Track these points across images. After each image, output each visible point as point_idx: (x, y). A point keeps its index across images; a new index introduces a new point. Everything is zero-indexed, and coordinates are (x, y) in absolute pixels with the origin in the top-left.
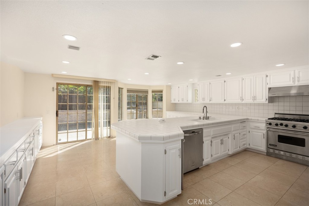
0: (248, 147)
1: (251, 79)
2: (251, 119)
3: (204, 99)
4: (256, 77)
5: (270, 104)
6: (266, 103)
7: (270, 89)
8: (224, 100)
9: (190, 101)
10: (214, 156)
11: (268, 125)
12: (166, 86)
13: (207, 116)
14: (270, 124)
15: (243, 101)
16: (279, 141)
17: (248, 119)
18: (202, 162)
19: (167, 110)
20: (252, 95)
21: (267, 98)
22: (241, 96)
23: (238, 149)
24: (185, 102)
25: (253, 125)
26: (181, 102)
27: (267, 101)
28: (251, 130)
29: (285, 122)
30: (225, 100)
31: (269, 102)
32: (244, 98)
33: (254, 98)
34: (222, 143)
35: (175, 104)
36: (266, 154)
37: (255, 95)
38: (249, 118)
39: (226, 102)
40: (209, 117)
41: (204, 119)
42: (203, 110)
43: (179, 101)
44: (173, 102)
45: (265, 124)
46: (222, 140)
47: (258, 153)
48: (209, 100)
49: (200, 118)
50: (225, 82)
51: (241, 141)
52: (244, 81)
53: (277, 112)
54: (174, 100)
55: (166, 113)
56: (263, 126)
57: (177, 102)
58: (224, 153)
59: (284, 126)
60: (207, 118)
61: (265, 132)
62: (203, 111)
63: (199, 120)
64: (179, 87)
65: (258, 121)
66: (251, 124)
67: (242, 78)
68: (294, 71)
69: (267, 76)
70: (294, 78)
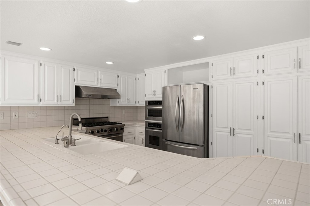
4: (61, 67)
15: (41, 103)
21: (74, 99)
37: (60, 94)
52: (41, 68)
67: (39, 61)
68: (98, 71)
69: (74, 70)
70: (98, 79)
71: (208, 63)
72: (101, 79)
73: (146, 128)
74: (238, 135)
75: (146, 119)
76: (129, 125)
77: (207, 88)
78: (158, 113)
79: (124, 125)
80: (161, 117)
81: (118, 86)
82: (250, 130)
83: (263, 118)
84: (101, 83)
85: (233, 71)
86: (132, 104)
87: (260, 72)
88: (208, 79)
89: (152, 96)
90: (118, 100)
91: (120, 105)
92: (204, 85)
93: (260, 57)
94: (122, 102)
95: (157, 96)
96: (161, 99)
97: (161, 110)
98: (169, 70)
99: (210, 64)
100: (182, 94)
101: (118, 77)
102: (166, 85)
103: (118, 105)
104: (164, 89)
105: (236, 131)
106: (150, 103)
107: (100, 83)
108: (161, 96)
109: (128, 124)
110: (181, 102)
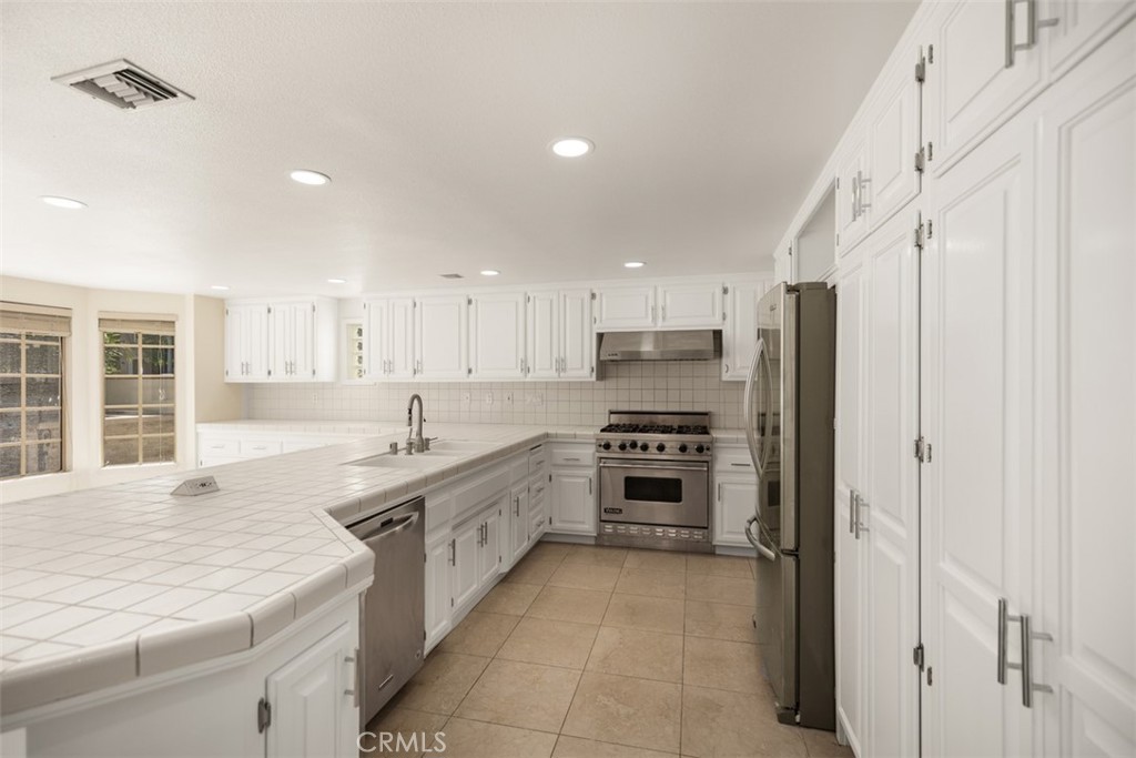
0: (546, 528)
1: (551, 301)
2: (556, 435)
3: (389, 367)
4: (565, 296)
5: (601, 384)
6: (590, 380)
7: (601, 336)
8: (465, 371)
9: (326, 373)
10: (459, 601)
11: (602, 449)
12: (198, 297)
13: (424, 437)
14: (607, 446)
15: (530, 375)
16: (628, 496)
17: (547, 435)
18: (419, 651)
19: (204, 417)
20: (555, 355)
21: (594, 365)
22: (521, 355)
23: (526, 546)
24: (302, 376)
25: (561, 453)
26: (280, 376)
27: (594, 374)
28: (554, 472)
29: (640, 437)
30: (470, 371)
31: (598, 378)
32: (530, 365)
33: (561, 365)
34: (483, 540)
35: (248, 390)
36: (593, 542)
37: (562, 355)
38: (550, 432)
39: (473, 378)
40: (428, 440)
41: (413, 451)
42: (410, 413)
43: (269, 373)
44: (236, 376)
45: (594, 446)
46: (483, 529)
47: (574, 544)
48: (411, 371)
49: (394, 448)
50: (470, 302)
51: (532, 514)
52: (530, 305)
53: (614, 409)
54: (246, 368)
55: (197, 434)
56: (588, 454)
57: (258, 376)
58: (489, 573)
59: (638, 450)
60: (423, 445)
61: (592, 472)
62: (410, 418)
63: (389, 456)
64: (269, 311)
65: (572, 441)
66: (555, 451)
67: (526, 294)
68: (656, 288)
69: (593, 296)
70: (654, 309)
72: (665, 308)
81: (724, 319)
84: (664, 318)
91: (731, 376)
101: (725, 291)
107: (661, 319)
109: (735, 436)
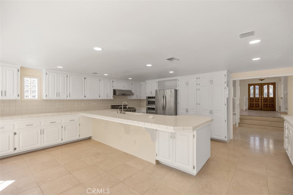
1: (105, 81)
6: (112, 99)
15: (100, 98)
21: (113, 96)
30: (85, 96)
32: (100, 95)
37: (107, 94)
52: (100, 82)
67: (99, 79)
68: (123, 82)
69: (113, 82)
71: (177, 79)
72: (124, 86)
73: (147, 110)
74: (190, 112)
75: (147, 106)
76: (138, 109)
77: (176, 91)
78: (153, 103)
79: (136, 109)
80: (155, 104)
81: (132, 89)
82: (194, 109)
83: (199, 104)
85: (187, 84)
86: (139, 98)
87: (198, 84)
88: (177, 87)
89: (150, 94)
90: (132, 96)
92: (175, 90)
93: (198, 78)
94: (134, 97)
95: (153, 94)
96: (155, 96)
97: (155, 101)
98: (158, 81)
99: (178, 80)
100: (165, 93)
101: (132, 84)
102: (157, 89)
103: (132, 99)
104: (156, 91)
105: (189, 110)
106: (149, 98)
108: (155, 94)
110: (164, 97)
